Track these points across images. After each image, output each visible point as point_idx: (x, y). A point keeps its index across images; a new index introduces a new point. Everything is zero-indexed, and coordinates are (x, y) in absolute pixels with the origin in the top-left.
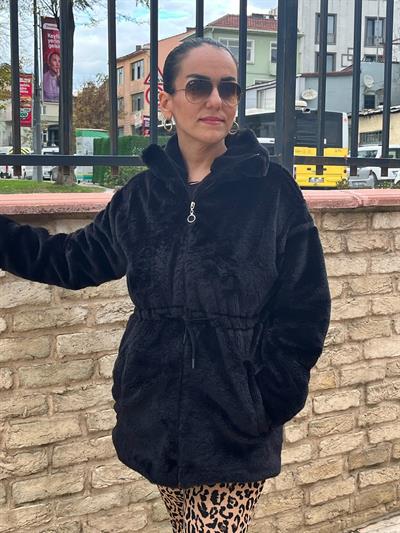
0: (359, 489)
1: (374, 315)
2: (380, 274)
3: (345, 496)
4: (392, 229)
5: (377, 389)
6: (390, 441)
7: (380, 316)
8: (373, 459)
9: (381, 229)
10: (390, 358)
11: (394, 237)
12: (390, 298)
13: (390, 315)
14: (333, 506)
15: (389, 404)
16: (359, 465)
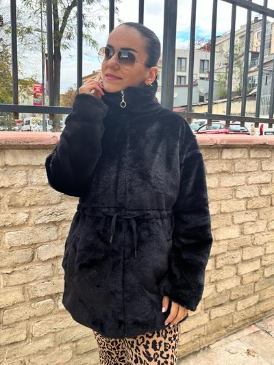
0: (210, 320)
1: (221, 213)
2: (226, 187)
3: (202, 326)
4: (233, 159)
5: (222, 259)
6: (229, 290)
7: (225, 213)
8: (219, 301)
9: (227, 159)
10: (230, 239)
11: (234, 164)
12: (231, 202)
13: (231, 213)
14: (194, 332)
15: (229, 267)
16: (211, 306)
